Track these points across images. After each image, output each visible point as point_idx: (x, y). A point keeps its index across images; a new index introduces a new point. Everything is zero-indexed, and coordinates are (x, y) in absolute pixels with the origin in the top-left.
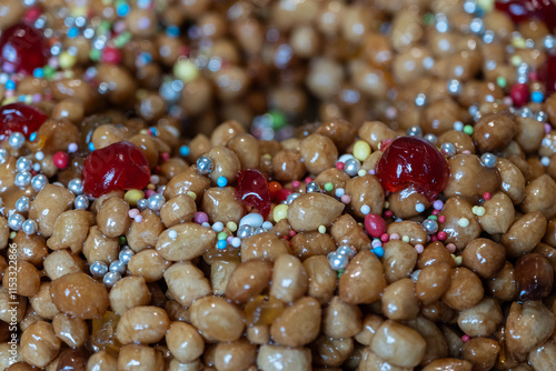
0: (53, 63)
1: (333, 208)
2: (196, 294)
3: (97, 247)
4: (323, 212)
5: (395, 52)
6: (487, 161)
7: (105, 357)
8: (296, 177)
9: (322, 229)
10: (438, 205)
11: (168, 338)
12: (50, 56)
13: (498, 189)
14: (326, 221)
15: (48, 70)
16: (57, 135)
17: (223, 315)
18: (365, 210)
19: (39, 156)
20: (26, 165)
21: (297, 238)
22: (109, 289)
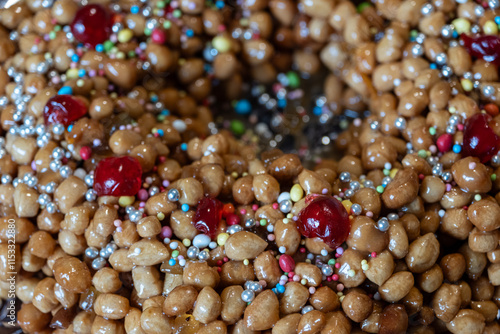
0: (113, 38)
1: (257, 247)
2: (149, 294)
3: (93, 237)
4: (248, 250)
5: (377, 64)
6: (381, 226)
7: (84, 320)
8: (246, 202)
9: (246, 262)
10: (339, 251)
11: (126, 319)
12: (111, 32)
13: (385, 247)
14: (250, 256)
15: (107, 45)
16: (85, 134)
17: (156, 324)
18: (282, 250)
19: (70, 147)
20: (59, 154)
21: (227, 266)
22: (93, 272)
